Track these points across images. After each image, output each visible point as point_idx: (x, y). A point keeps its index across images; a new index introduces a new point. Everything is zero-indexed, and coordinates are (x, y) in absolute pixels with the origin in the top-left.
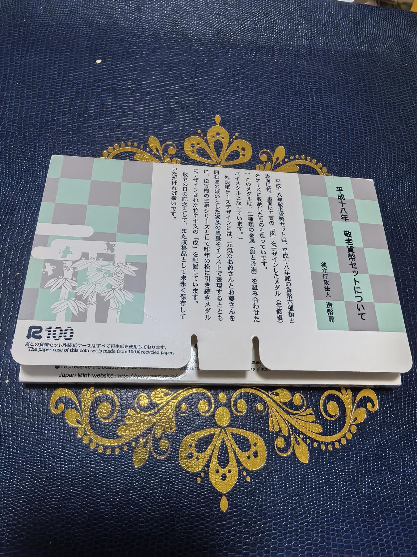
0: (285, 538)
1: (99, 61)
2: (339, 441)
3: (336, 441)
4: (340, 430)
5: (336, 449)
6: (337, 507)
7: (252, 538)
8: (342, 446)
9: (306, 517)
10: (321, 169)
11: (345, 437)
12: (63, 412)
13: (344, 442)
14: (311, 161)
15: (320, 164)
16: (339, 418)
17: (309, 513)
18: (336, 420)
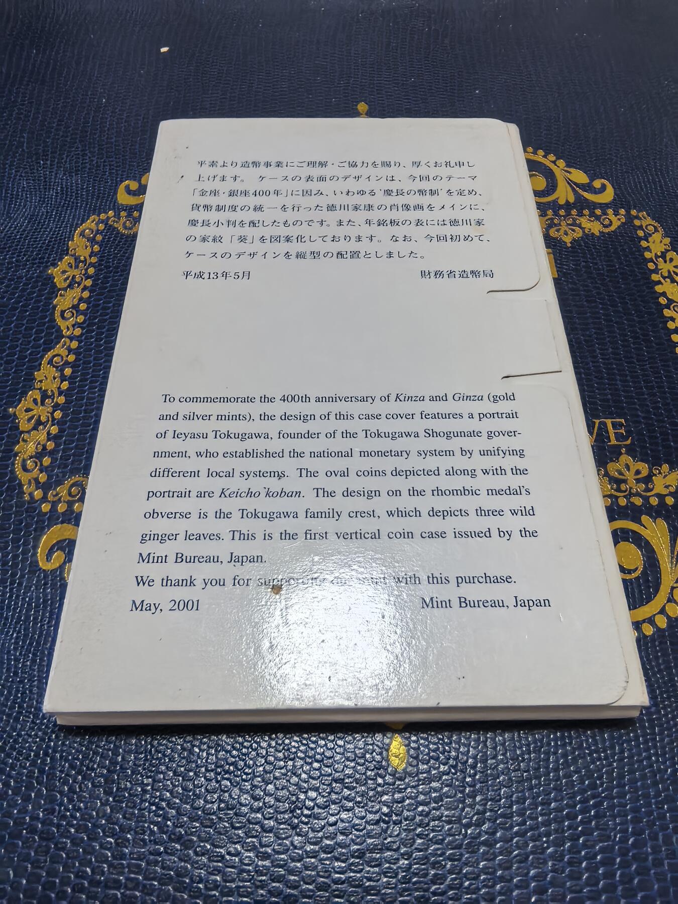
0: (548, 834)
1: (164, 50)
2: (651, 621)
3: (644, 621)
4: (649, 600)
5: (645, 637)
6: (664, 763)
7: (466, 832)
8: (659, 629)
9: (593, 786)
10: (554, 162)
11: (662, 611)
12: (62, 567)
13: (662, 622)
14: (535, 153)
15: (552, 157)
16: (644, 573)
17: (600, 778)
18: (637, 578)
